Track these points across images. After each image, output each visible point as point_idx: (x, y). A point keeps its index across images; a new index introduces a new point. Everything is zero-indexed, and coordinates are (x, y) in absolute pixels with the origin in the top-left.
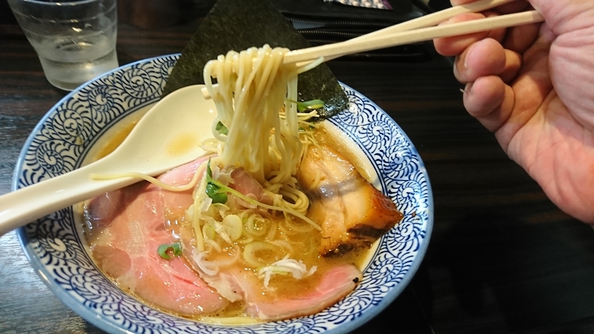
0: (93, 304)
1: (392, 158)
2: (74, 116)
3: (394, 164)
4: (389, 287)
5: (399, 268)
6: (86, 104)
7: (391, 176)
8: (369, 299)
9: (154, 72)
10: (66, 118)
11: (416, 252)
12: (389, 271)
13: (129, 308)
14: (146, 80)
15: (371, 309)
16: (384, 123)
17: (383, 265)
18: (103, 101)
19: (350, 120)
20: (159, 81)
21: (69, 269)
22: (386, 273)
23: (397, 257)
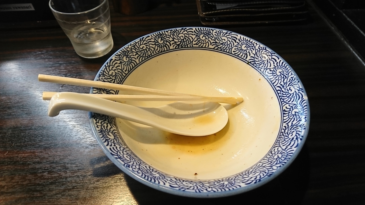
0: (128, 165)
1: (287, 89)
2: (113, 69)
3: (288, 93)
4: (277, 167)
5: (285, 157)
6: (119, 62)
7: (286, 101)
8: (266, 173)
9: (151, 41)
10: (110, 70)
11: (296, 148)
12: (279, 158)
13: (143, 168)
14: (147, 47)
15: (266, 178)
16: (283, 68)
17: (276, 154)
18: (127, 60)
19: (262, 65)
20: (154, 46)
21: (116, 147)
22: (277, 159)
23: (285, 150)
